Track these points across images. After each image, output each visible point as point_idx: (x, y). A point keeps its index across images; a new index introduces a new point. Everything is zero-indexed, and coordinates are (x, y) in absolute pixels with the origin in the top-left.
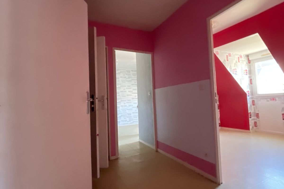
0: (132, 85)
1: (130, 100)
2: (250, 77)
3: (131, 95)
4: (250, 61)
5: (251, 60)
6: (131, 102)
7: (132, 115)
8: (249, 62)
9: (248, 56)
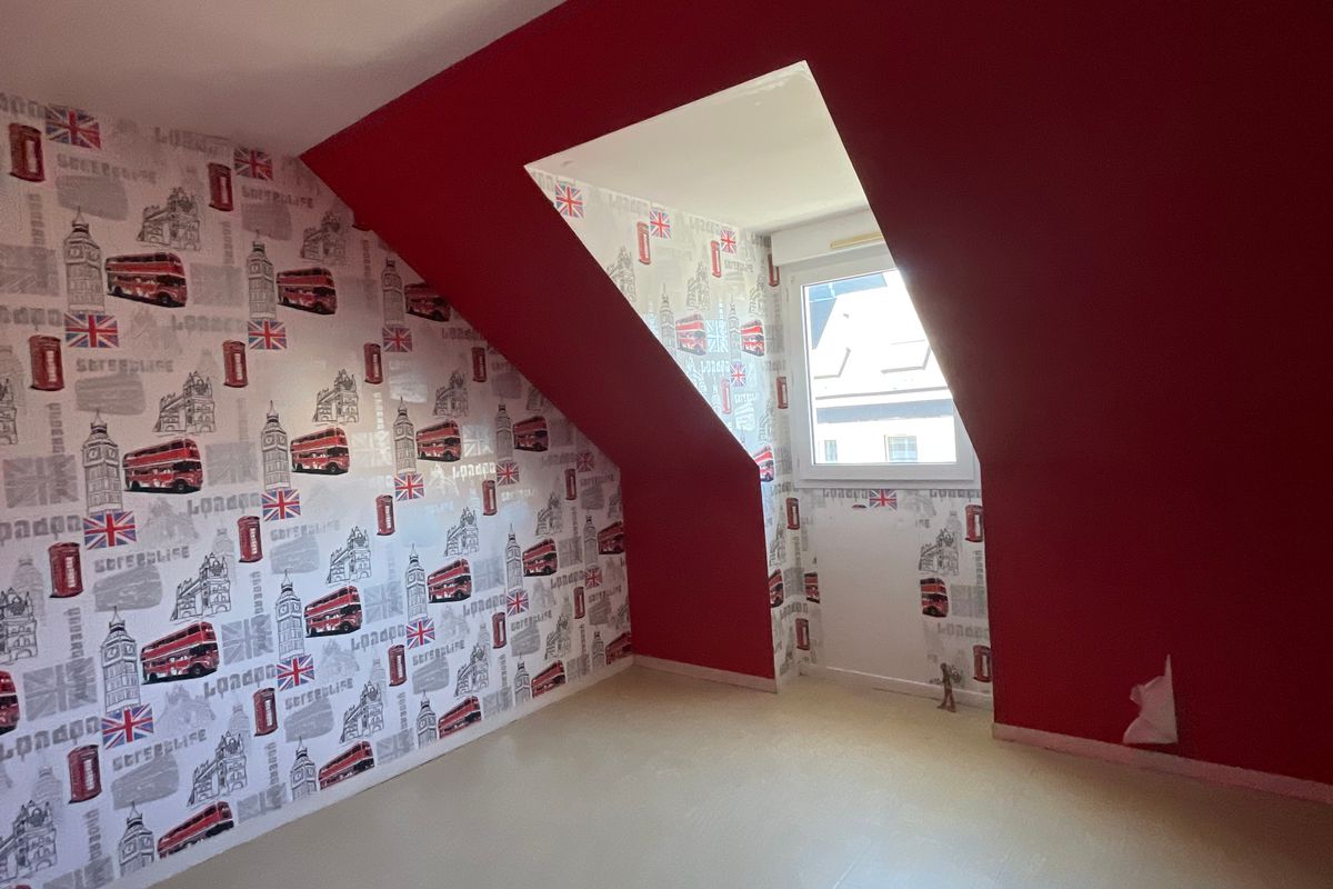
2: (776, 366)
4: (777, 268)
5: (783, 266)
8: (773, 275)
9: (765, 240)
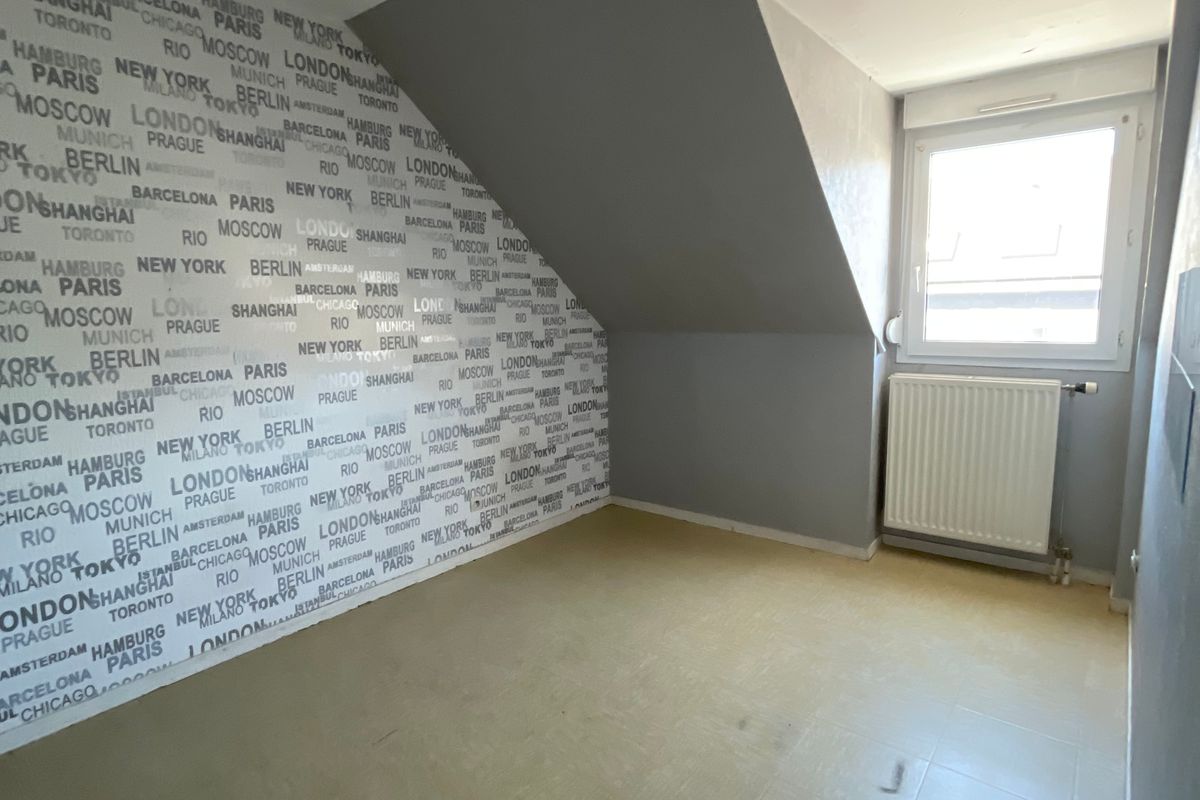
0: (293, 188)
1: (280, 369)
3: (290, 311)
6: (288, 393)
7: (313, 521)
